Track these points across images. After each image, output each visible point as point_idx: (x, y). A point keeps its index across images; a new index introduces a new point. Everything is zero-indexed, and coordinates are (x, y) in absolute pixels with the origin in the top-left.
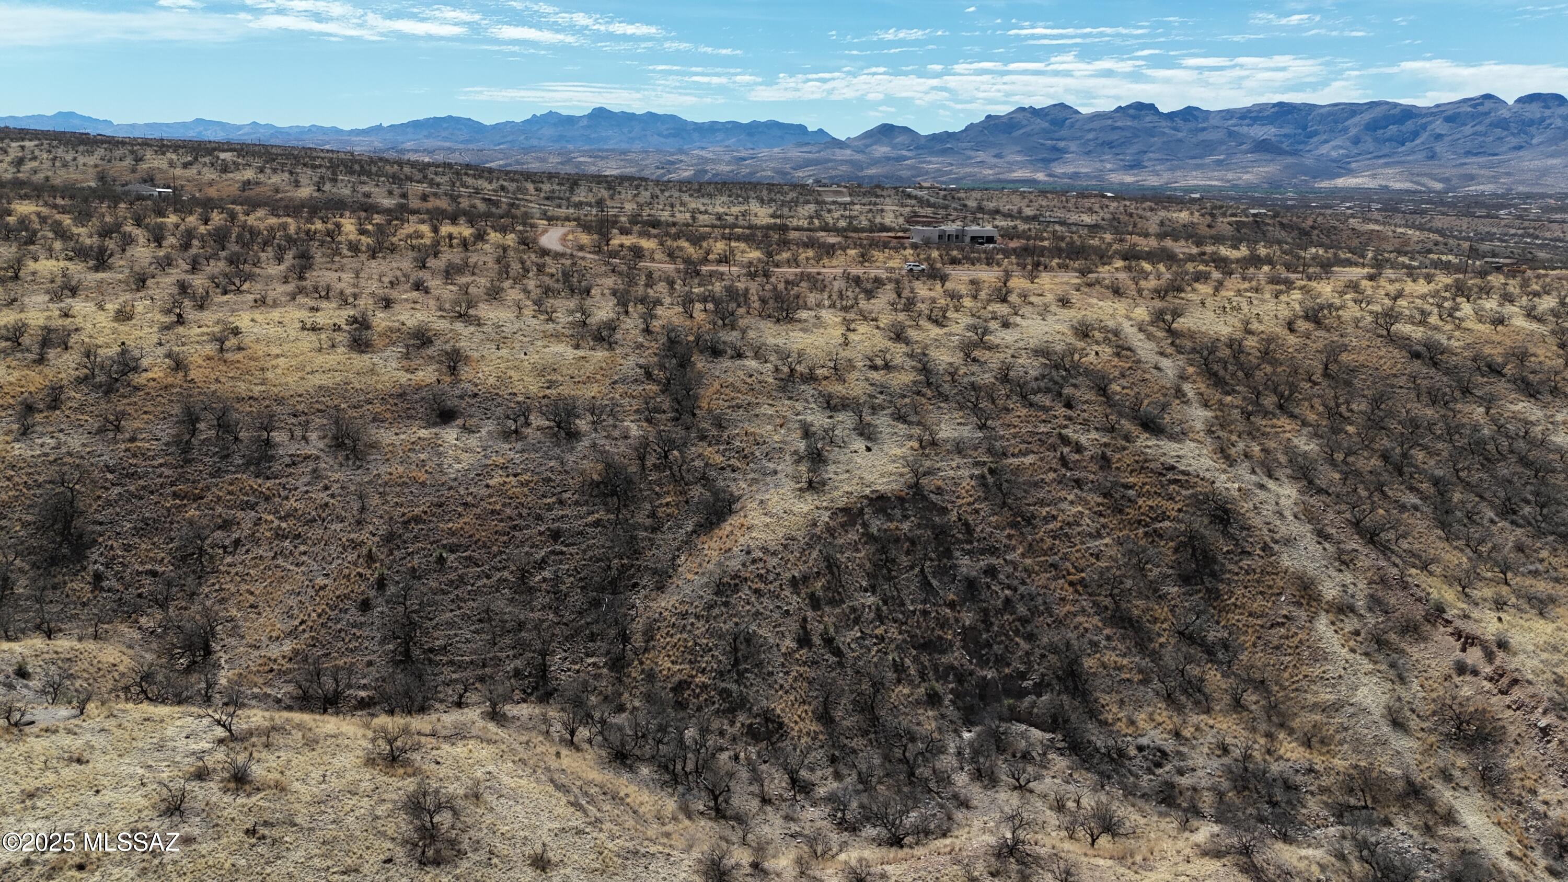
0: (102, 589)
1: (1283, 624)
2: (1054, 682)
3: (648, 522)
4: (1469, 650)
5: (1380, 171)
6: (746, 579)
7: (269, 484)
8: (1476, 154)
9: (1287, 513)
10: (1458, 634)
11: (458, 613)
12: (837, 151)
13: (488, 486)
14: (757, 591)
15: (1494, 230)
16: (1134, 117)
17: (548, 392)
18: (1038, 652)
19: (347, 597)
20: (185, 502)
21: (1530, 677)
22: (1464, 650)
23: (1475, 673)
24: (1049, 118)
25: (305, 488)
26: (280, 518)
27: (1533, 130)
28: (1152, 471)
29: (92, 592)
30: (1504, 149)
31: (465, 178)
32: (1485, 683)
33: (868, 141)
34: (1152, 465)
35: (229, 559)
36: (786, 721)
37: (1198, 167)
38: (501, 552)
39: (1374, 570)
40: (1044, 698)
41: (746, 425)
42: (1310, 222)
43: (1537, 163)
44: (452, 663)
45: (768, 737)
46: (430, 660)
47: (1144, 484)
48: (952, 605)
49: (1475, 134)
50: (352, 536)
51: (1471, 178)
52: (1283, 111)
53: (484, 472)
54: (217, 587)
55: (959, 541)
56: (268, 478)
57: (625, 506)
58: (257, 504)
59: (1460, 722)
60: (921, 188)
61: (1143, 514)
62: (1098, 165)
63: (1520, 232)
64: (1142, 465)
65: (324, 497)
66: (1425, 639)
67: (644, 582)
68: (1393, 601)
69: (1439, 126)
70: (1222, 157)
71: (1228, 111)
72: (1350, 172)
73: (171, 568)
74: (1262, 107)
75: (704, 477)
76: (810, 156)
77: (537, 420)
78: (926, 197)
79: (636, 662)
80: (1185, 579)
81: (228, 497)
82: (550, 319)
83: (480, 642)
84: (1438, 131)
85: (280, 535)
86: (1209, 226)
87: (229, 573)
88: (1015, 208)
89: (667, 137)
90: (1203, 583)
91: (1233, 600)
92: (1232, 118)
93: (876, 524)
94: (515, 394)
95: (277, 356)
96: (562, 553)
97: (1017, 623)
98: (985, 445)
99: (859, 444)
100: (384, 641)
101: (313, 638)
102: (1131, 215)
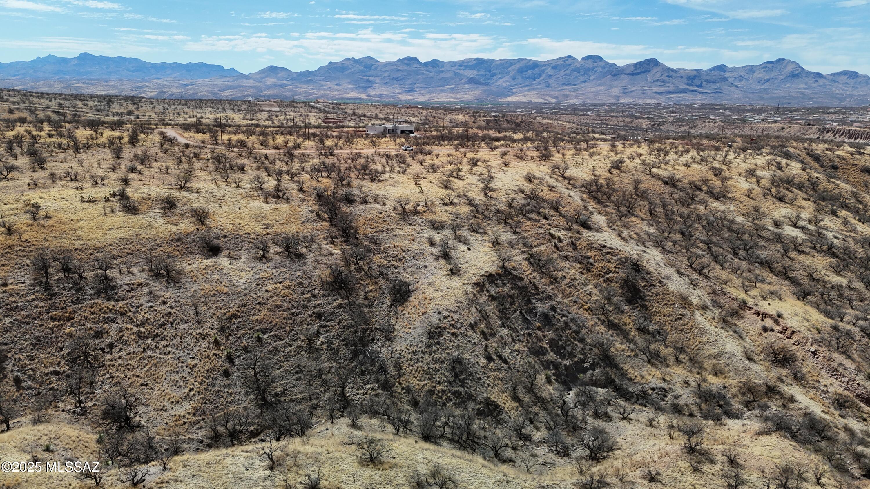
0: (23, 388)
1: (681, 318)
2: (600, 362)
3: (366, 302)
4: (765, 320)
5: (526, 93)
6: (445, 328)
7: (121, 304)
8: (567, 85)
9: (661, 264)
10: (758, 313)
11: (282, 370)
12: (245, 81)
13: (267, 291)
14: (453, 334)
15: (588, 122)
16: (407, 65)
17: (268, 231)
18: (588, 348)
19: (213, 369)
20: (62, 322)
21: (798, 329)
22: (762, 320)
23: (772, 330)
24: (363, 64)
25: (149, 304)
26: (137, 326)
27: (590, 73)
28: (596, 249)
29: (18, 391)
30: (579, 82)
31: (31, 98)
32: (779, 334)
33: (263, 75)
34: (595, 246)
35: (108, 357)
36: (500, 404)
37: (442, 91)
38: (292, 330)
39: (708, 287)
40: (597, 371)
41: (391, 241)
42: (519, 119)
43: (593, 89)
44: (291, 400)
45: (490, 413)
46: (279, 401)
47: (595, 255)
48: (539, 329)
49: (565, 75)
50: (198, 331)
51: (567, 96)
52: (479, 63)
53: (260, 283)
54: (108, 376)
55: (533, 295)
56: (117, 301)
57: (351, 294)
58: (116, 318)
59: (775, 354)
60: (318, 102)
61: (599, 271)
62: (392, 90)
63: (599, 122)
64: (591, 246)
65: (165, 309)
66: (743, 318)
67: (377, 337)
68: (722, 301)
69: (550, 71)
70: (453, 86)
71: (453, 62)
72: (513, 94)
73: (68, 368)
74: (469, 61)
75: (381, 274)
76: (229, 83)
77: (273, 249)
78: (323, 108)
79: (397, 384)
80: (629, 302)
81: (92, 316)
82: (238, 187)
83: (302, 385)
84: (549, 73)
85: (140, 336)
86: (474, 122)
87: (113, 366)
88: (374, 114)
89: (133, 71)
90: (638, 303)
91: (654, 309)
92: (455, 65)
93: (493, 290)
94: (249, 234)
95: (78, 221)
96: (326, 326)
97: (574, 334)
98: (521, 241)
99: (462, 247)
100: (247, 393)
101: (203, 398)
102: (434, 117)
